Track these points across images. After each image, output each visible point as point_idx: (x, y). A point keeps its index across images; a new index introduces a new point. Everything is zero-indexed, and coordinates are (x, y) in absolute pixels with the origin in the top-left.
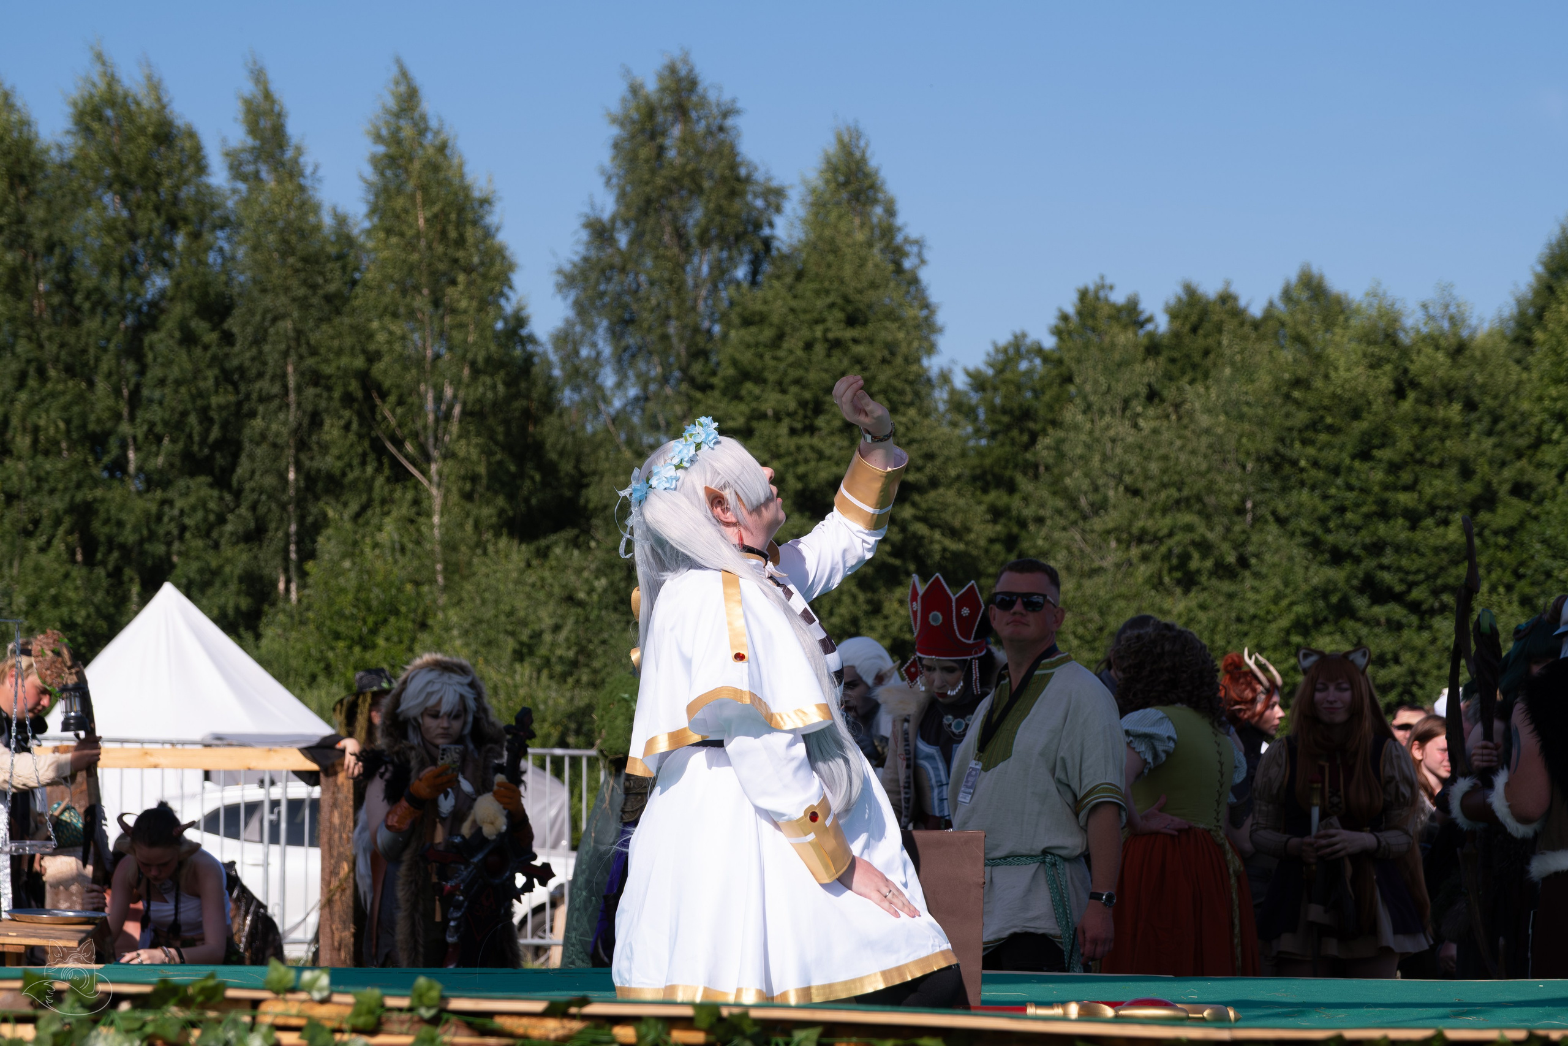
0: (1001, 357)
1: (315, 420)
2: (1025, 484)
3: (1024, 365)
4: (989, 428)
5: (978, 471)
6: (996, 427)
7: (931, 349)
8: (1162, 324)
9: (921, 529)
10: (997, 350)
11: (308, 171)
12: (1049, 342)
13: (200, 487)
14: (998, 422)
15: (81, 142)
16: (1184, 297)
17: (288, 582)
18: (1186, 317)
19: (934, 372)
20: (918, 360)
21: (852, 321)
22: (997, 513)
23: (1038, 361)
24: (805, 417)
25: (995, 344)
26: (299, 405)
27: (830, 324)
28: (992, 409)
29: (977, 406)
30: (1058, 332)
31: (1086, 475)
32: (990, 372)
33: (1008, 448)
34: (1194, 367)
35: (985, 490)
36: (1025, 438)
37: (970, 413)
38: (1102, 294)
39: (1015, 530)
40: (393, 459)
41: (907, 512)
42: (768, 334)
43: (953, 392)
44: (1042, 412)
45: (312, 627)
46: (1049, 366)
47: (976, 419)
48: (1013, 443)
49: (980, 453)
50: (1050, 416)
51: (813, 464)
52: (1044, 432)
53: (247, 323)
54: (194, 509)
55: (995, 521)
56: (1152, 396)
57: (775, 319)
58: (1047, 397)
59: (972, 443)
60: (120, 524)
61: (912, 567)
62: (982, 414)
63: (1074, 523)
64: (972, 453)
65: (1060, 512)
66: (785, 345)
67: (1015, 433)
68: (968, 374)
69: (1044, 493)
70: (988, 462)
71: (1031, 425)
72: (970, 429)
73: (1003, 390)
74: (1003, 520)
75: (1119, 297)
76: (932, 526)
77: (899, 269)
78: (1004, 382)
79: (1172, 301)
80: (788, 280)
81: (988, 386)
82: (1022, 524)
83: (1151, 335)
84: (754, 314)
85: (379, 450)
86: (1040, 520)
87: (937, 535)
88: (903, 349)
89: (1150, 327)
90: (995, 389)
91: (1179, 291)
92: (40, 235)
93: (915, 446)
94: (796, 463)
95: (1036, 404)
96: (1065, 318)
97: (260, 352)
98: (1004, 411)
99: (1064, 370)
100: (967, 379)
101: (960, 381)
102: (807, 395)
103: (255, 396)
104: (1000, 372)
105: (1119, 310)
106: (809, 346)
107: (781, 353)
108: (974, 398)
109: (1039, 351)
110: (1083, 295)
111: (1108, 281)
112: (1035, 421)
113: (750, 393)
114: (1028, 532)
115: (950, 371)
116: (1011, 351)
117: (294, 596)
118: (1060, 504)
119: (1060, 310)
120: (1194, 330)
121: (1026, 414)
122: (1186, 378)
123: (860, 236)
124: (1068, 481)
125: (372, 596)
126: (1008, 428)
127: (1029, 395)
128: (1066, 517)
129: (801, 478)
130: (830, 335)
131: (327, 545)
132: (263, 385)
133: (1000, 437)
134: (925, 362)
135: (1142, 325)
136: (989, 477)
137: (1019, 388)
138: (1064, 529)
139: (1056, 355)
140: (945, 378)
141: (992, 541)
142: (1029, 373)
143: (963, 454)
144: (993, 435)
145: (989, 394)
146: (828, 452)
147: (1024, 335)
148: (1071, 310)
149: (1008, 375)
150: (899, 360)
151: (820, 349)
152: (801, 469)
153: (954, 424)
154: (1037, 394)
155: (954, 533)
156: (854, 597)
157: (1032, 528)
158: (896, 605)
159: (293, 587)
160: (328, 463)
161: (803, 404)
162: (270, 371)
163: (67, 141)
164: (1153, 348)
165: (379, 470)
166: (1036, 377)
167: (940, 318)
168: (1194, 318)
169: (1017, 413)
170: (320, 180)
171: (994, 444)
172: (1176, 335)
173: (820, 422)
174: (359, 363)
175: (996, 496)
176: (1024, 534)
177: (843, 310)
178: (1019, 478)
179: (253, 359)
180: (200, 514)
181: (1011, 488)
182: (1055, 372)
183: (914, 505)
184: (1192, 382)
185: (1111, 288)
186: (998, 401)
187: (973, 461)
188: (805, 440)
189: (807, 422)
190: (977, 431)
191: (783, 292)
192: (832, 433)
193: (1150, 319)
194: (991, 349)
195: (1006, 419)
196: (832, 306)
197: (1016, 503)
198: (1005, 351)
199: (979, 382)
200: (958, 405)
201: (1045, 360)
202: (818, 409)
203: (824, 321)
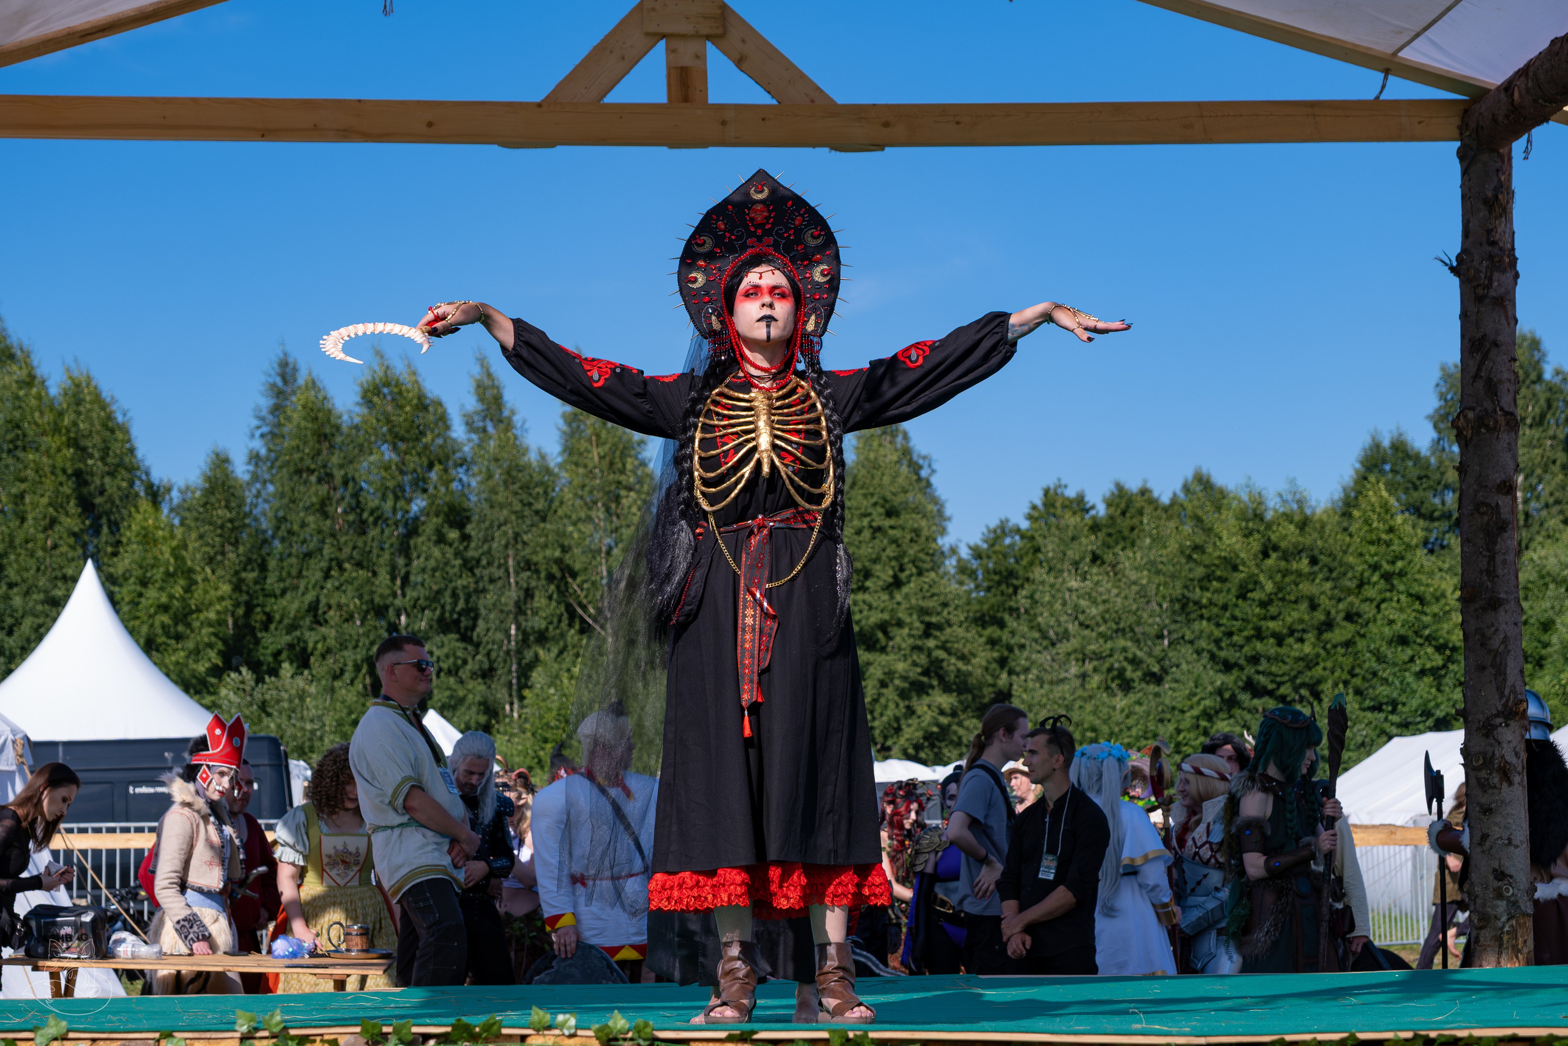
0: (992, 535)
1: (529, 594)
2: (1011, 623)
3: (1008, 541)
4: (985, 584)
5: (979, 615)
6: (990, 583)
7: (943, 532)
8: (1101, 510)
9: (941, 654)
10: (989, 531)
11: (519, 425)
12: (1025, 525)
13: (451, 641)
14: (992, 580)
15: (365, 411)
16: (1116, 492)
17: (512, 704)
18: (1118, 505)
19: (946, 549)
20: (935, 540)
21: (890, 513)
22: (994, 643)
23: (1017, 538)
25: (987, 527)
26: (517, 583)
27: (874, 516)
28: (987, 571)
29: (977, 570)
30: (1030, 517)
31: (1052, 615)
32: (985, 546)
33: (998, 598)
34: (1124, 539)
35: (984, 628)
36: (1011, 590)
37: (972, 574)
38: (1059, 491)
39: (1006, 653)
40: (581, 618)
41: (931, 643)
43: (959, 560)
44: (1021, 572)
45: (529, 734)
46: (1025, 541)
47: (976, 579)
48: (1002, 594)
49: (980, 602)
50: (1026, 575)
52: (1022, 586)
53: (480, 528)
54: (447, 656)
55: (993, 649)
56: (1095, 558)
58: (1024, 562)
59: (974, 595)
61: (935, 683)
62: (980, 575)
63: (1046, 648)
64: (974, 602)
65: (1036, 641)
67: (1003, 587)
68: (970, 548)
69: (1025, 628)
70: (986, 607)
71: (1015, 582)
72: (972, 586)
73: (994, 558)
74: (998, 648)
75: (1071, 493)
76: (948, 651)
77: (919, 479)
78: (995, 552)
79: (1108, 494)
81: (984, 555)
82: (1010, 649)
83: (1094, 518)
85: (572, 614)
86: (1022, 647)
87: (953, 660)
88: (925, 533)
89: (1093, 512)
90: (989, 557)
91: (1112, 487)
92: (339, 474)
93: (936, 598)
95: (1016, 566)
96: (1034, 507)
97: (489, 548)
98: (996, 572)
99: (1035, 543)
100: (969, 552)
101: (965, 553)
103: (486, 578)
104: (992, 545)
105: (1071, 501)
108: (975, 564)
109: (1018, 531)
110: (1047, 492)
112: (1017, 578)
114: (1014, 655)
115: (957, 546)
116: (999, 532)
117: (516, 715)
118: (1036, 635)
119: (1031, 503)
120: (1123, 513)
121: (1011, 574)
122: (1120, 547)
124: (1040, 619)
126: (999, 583)
127: (1012, 560)
128: (1040, 644)
131: (538, 677)
132: (492, 570)
133: (993, 590)
134: (940, 541)
135: (1087, 511)
136: (987, 618)
137: (1005, 556)
138: (1039, 652)
139: (1029, 534)
140: (954, 551)
141: (991, 663)
142: (1012, 545)
143: (969, 603)
144: (989, 589)
145: (985, 561)
146: (875, 604)
147: (1007, 521)
148: (1039, 503)
149: (997, 548)
150: (923, 539)
151: (867, 534)
153: (961, 583)
154: (1017, 559)
155: (963, 658)
156: (897, 705)
157: (1017, 652)
158: (925, 708)
159: (516, 706)
160: (537, 623)
162: (496, 561)
163: (356, 410)
164: (1095, 527)
165: (570, 625)
166: (1017, 548)
167: (948, 511)
168: (1123, 505)
169: (1004, 574)
170: (526, 431)
171: (989, 595)
172: (1111, 518)
173: (868, 584)
174: (557, 553)
175: (992, 631)
176: (1011, 656)
177: (883, 507)
178: (1007, 617)
179: (484, 553)
180: (451, 660)
181: (1002, 625)
182: (1029, 545)
183: (937, 638)
184: (1123, 549)
185: (1065, 486)
186: (991, 565)
187: (975, 607)
190: (977, 587)
192: (877, 591)
193: (1093, 507)
194: (985, 531)
195: (997, 578)
196: (875, 504)
197: (1005, 636)
198: (995, 531)
199: (977, 554)
200: (963, 569)
201: (1022, 537)
202: (867, 574)
203: (870, 515)
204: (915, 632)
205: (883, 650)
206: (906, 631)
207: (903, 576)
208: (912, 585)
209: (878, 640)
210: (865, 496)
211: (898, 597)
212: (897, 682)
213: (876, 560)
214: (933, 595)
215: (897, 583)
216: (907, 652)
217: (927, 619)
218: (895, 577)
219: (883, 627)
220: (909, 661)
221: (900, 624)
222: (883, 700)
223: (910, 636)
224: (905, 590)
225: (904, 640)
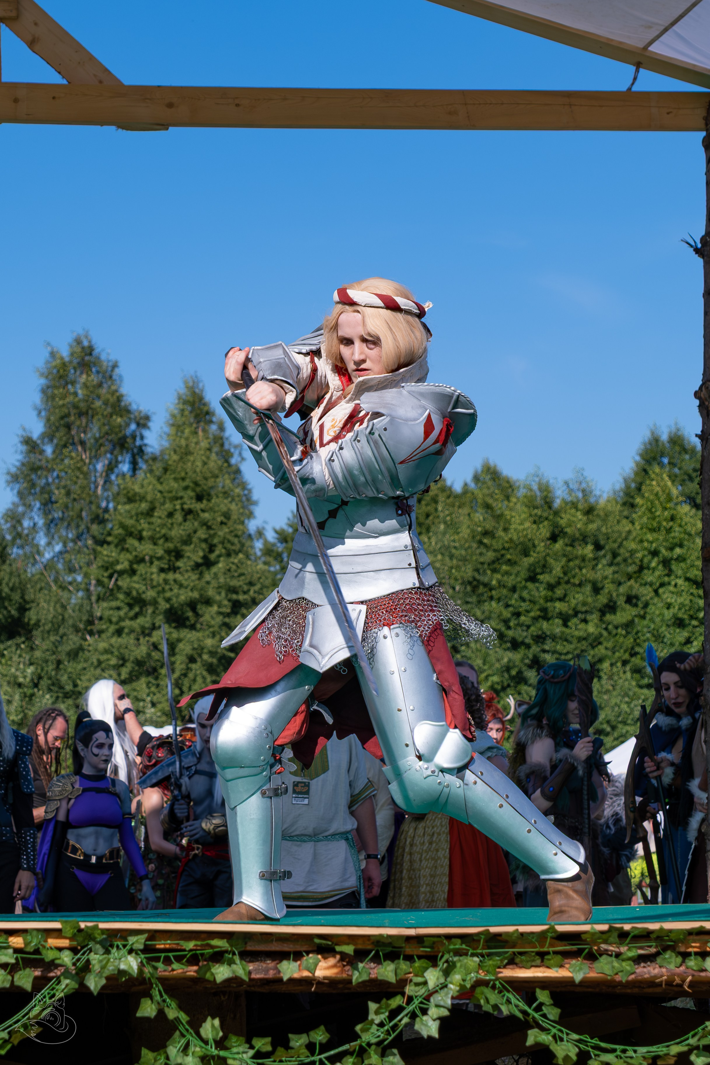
7: (251, 515)
19: (253, 531)
20: (243, 523)
21: (199, 498)
24: (170, 560)
27: (185, 499)
29: (282, 553)
32: (290, 530)
42: (144, 506)
43: (266, 542)
51: (176, 591)
57: (149, 498)
66: (156, 514)
68: (276, 532)
72: (278, 567)
77: (230, 465)
80: (158, 473)
81: (289, 539)
84: (135, 494)
88: (234, 517)
93: (243, 578)
94: (164, 591)
100: (275, 535)
101: (271, 536)
102: (170, 545)
106: (171, 514)
107: (153, 520)
113: (132, 545)
115: (264, 528)
123: (204, 444)
130: (186, 507)
134: (248, 524)
140: (260, 533)
146: (185, 583)
150: (230, 523)
151: (179, 517)
152: (168, 594)
153: (268, 564)
156: (204, 678)
161: (168, 552)
173: (179, 564)
177: (194, 490)
188: (171, 576)
189: (171, 564)
191: (155, 482)
192: (187, 571)
196: (186, 488)
199: (283, 537)
200: (270, 551)
202: (178, 555)
203: (181, 498)
204: (224, 610)
205: (193, 627)
206: (215, 608)
207: (213, 557)
208: (220, 565)
209: (187, 619)
210: (175, 479)
211: (207, 577)
212: (205, 657)
213: (187, 541)
214: (240, 575)
215: (207, 563)
216: (216, 629)
217: (234, 597)
218: (205, 558)
219: (192, 605)
221: (208, 602)
222: (191, 675)
223: (220, 613)
224: (214, 569)
225: (212, 618)
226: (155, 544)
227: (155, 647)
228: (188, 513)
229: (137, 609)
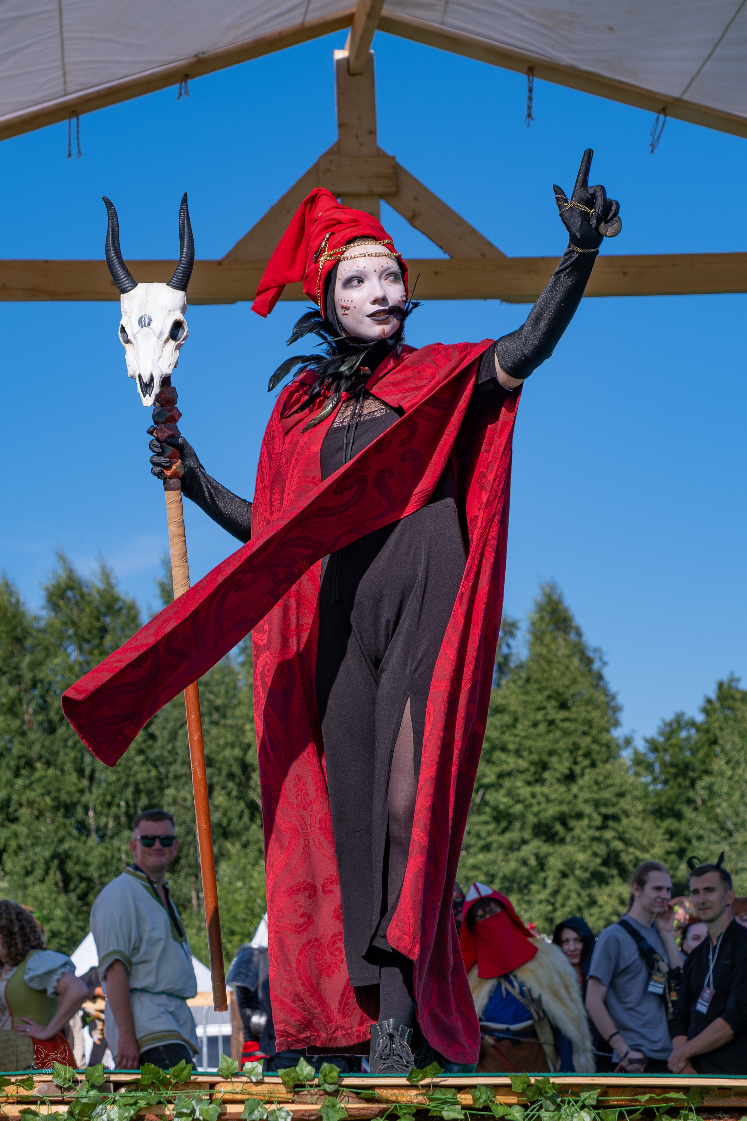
0: (668, 729)
2: (688, 812)
3: (683, 734)
4: (663, 777)
5: (656, 807)
6: (668, 776)
9: (618, 845)
10: (664, 724)
12: (700, 718)
14: (668, 773)
15: (52, 614)
19: (621, 742)
20: (608, 731)
21: (562, 706)
22: (672, 835)
23: (693, 731)
24: (535, 773)
25: (663, 721)
27: (547, 710)
28: (664, 765)
29: (654, 763)
30: (705, 711)
31: (730, 806)
32: (661, 739)
33: (677, 790)
35: (662, 819)
36: (687, 783)
37: (649, 767)
38: (734, 684)
39: (684, 844)
41: (609, 834)
43: (636, 752)
44: (698, 765)
46: (700, 734)
47: (652, 772)
48: (680, 786)
49: (658, 794)
50: (703, 767)
51: (543, 805)
52: (700, 778)
53: (164, 728)
55: (670, 839)
58: (701, 754)
59: (651, 788)
60: (87, 864)
61: (615, 872)
62: (657, 768)
63: (725, 838)
64: (652, 795)
65: (713, 831)
66: (519, 726)
67: (680, 779)
68: (647, 741)
69: (702, 819)
70: (663, 799)
71: (691, 774)
72: (649, 779)
73: (671, 751)
74: (676, 839)
76: (626, 842)
77: (591, 672)
78: (672, 746)
80: (520, 683)
81: (660, 748)
82: (689, 841)
86: (700, 838)
87: (630, 850)
88: (598, 724)
90: (665, 750)
92: (28, 677)
93: (611, 789)
94: (531, 805)
95: (693, 759)
96: (709, 701)
97: (174, 748)
98: (672, 765)
99: (711, 736)
100: (647, 745)
101: (640, 745)
102: (535, 757)
103: (171, 775)
104: (668, 739)
106: (535, 725)
107: (517, 732)
108: (651, 757)
109: (693, 724)
110: (720, 686)
111: (737, 675)
112: (693, 771)
113: (499, 758)
114: (692, 845)
115: (632, 738)
116: (675, 725)
118: (714, 826)
119: (706, 696)
121: (686, 767)
124: (718, 810)
125: (256, 905)
126: (676, 776)
127: (688, 753)
128: (719, 835)
129: (536, 814)
130: (549, 718)
132: (177, 768)
133: (671, 783)
136: (665, 811)
137: (681, 749)
138: (717, 842)
139: (705, 727)
140: (628, 742)
141: (669, 853)
142: (688, 739)
143: (646, 795)
144: (665, 782)
145: (662, 754)
146: (552, 796)
147: (683, 714)
148: (713, 695)
149: (673, 741)
150: (596, 730)
151: (542, 727)
152: (536, 809)
153: (637, 774)
154: (694, 752)
155: (641, 847)
157: (695, 843)
158: (606, 898)
161: (533, 764)
162: (180, 760)
163: (44, 613)
166: (693, 741)
169: (681, 766)
171: (667, 788)
173: (546, 775)
174: (238, 752)
175: (670, 823)
176: (690, 847)
177: (556, 699)
178: (684, 808)
179: (170, 752)
181: (679, 816)
182: (704, 738)
183: (614, 829)
185: (739, 680)
186: (668, 758)
187: (653, 799)
188: (537, 789)
189: (537, 777)
190: (655, 780)
191: (517, 691)
192: (553, 783)
194: (660, 723)
195: (673, 770)
196: (549, 697)
197: (683, 826)
198: (670, 725)
199: (654, 747)
200: (639, 761)
201: (698, 730)
202: (544, 766)
203: (544, 708)
204: (593, 823)
205: (562, 842)
206: (585, 822)
207: (577, 769)
208: (586, 777)
209: (556, 833)
210: (537, 689)
211: (574, 789)
212: (577, 872)
213: (552, 753)
214: (607, 787)
215: (574, 775)
216: (587, 843)
217: (603, 810)
218: (570, 769)
219: (562, 819)
220: (589, 852)
221: (578, 816)
222: (564, 891)
223: (589, 827)
224: (579, 782)
225: (583, 831)
226: (520, 756)
227: (524, 863)
228: (551, 722)
229: (504, 824)
